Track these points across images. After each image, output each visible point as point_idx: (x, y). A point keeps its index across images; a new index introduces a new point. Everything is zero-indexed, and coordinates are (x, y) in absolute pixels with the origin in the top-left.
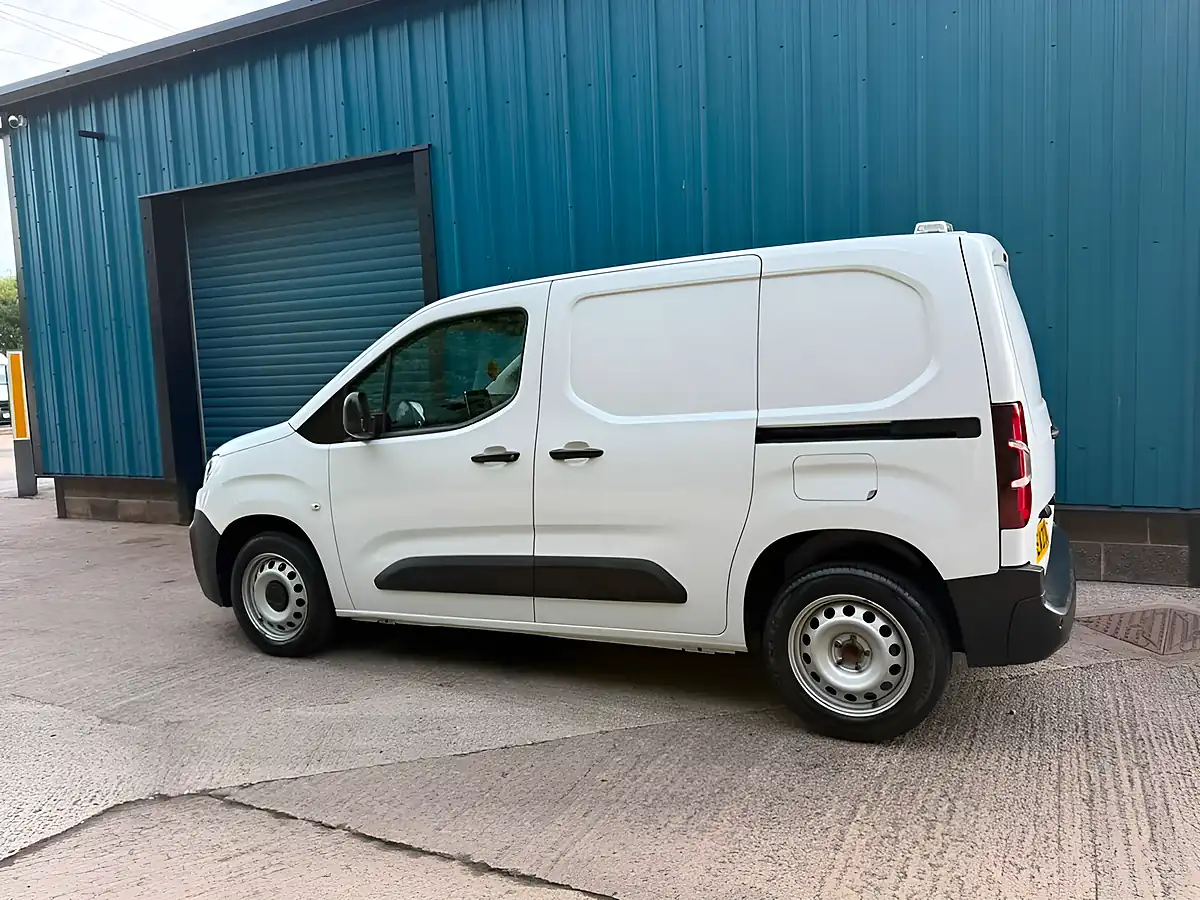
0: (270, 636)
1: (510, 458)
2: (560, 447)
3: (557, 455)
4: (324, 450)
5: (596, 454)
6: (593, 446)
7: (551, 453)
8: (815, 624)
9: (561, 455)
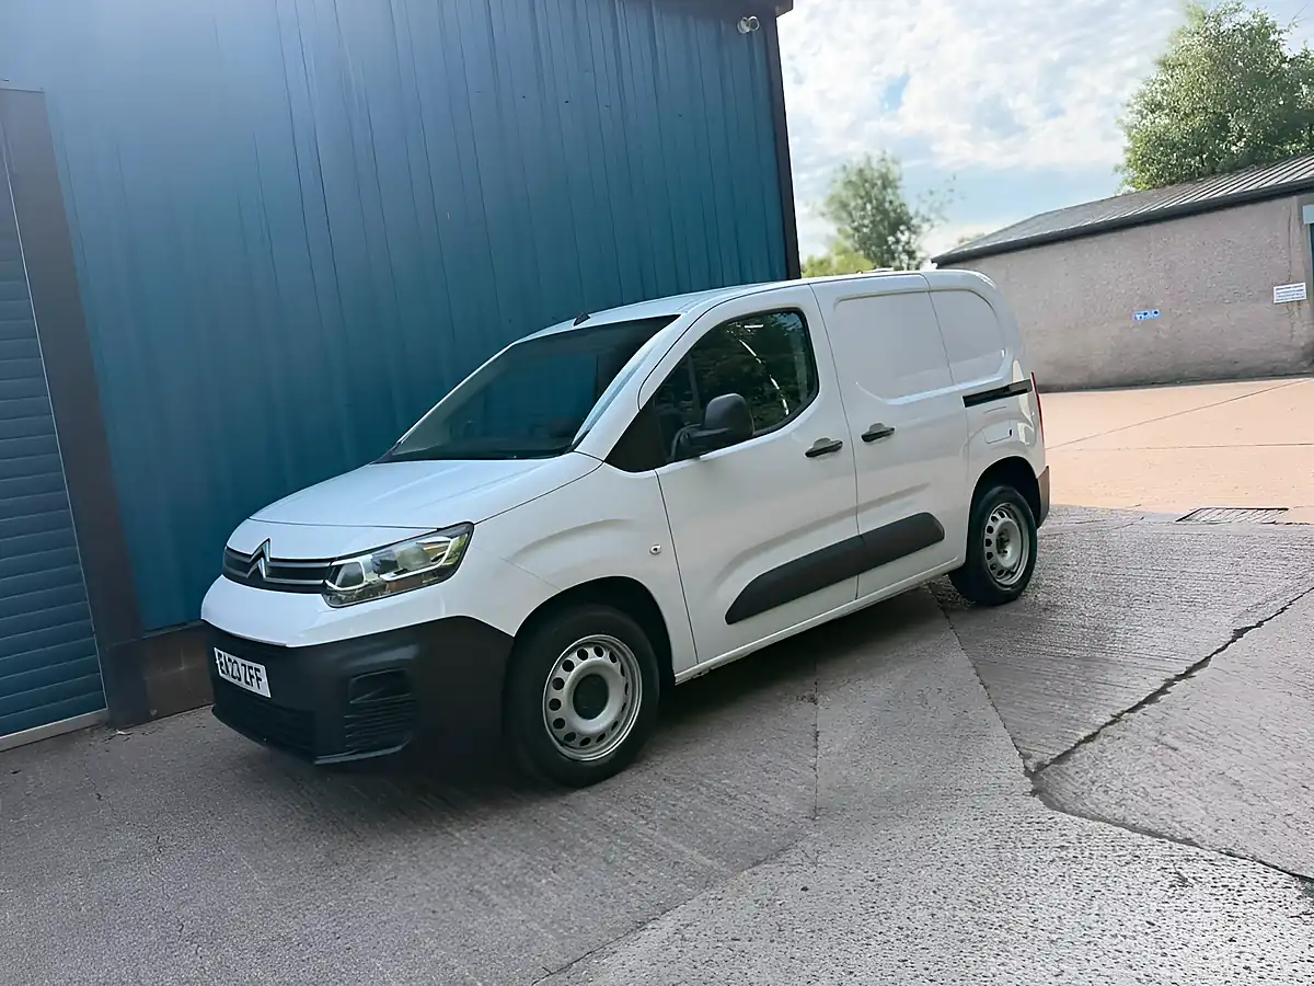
1: (836, 447)
2: (866, 430)
3: (866, 438)
5: (889, 432)
6: (887, 426)
7: (863, 436)
8: (990, 530)
9: (870, 438)
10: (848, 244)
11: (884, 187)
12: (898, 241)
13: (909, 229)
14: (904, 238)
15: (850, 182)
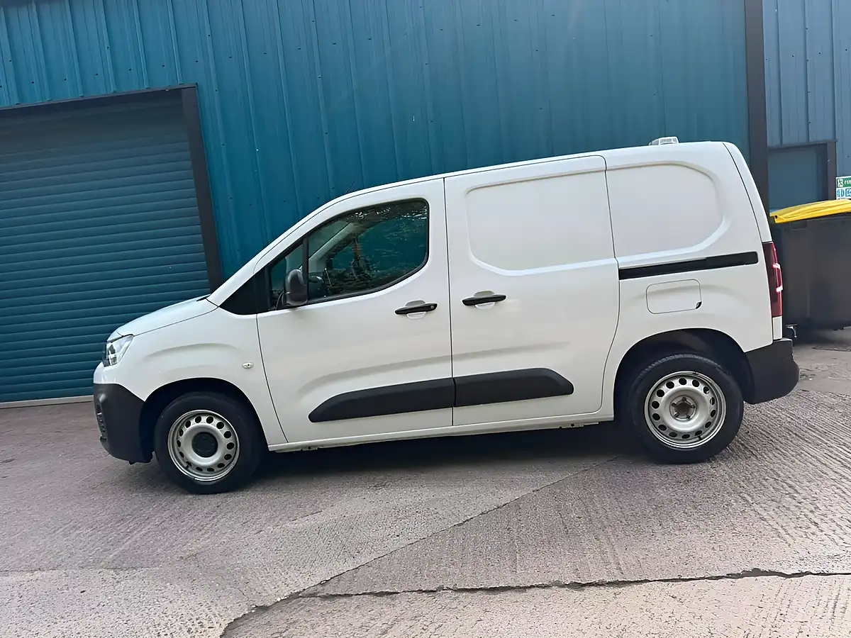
0: (199, 478)
1: (429, 308)
2: (471, 296)
3: (469, 303)
4: (254, 319)
6: (497, 293)
7: (463, 301)
8: (660, 393)
9: (472, 303)
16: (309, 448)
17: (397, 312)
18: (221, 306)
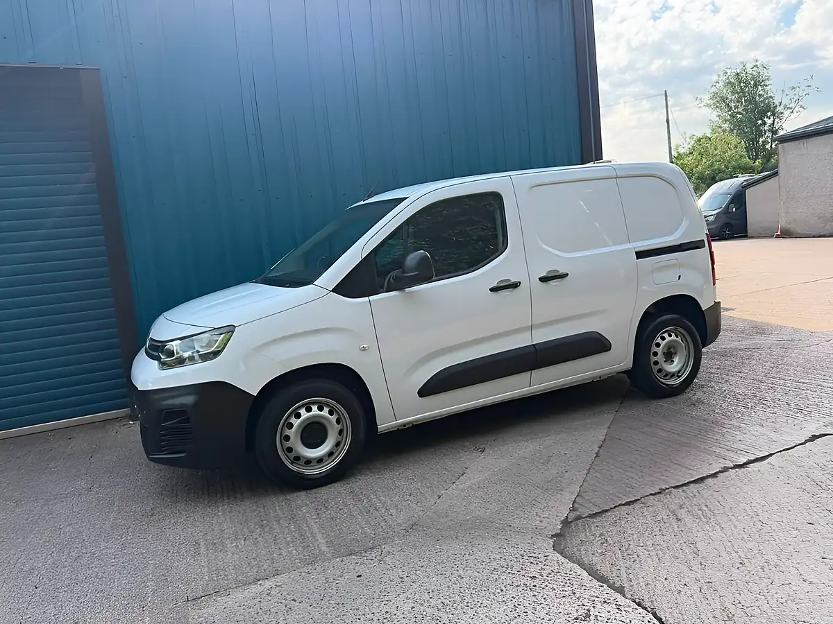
1: (515, 285)
2: (544, 274)
3: (543, 280)
4: (365, 302)
5: (564, 276)
6: (562, 271)
7: (539, 279)
8: (658, 345)
9: (546, 280)
10: (726, 126)
11: (756, 85)
12: (764, 123)
13: (773, 114)
14: (769, 122)
15: (730, 83)
16: (405, 426)
17: (491, 290)
18: (333, 291)
